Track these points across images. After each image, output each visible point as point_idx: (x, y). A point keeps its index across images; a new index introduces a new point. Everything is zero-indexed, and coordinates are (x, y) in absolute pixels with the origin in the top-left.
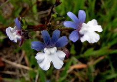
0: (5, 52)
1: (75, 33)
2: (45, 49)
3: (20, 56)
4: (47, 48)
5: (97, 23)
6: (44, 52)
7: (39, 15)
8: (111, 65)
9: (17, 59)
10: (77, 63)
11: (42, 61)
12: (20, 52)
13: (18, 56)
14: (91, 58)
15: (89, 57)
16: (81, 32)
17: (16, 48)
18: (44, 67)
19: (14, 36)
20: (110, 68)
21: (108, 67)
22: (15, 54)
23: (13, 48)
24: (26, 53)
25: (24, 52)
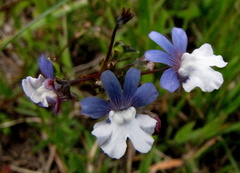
0: (15, 154)
1: (172, 75)
2: (112, 113)
3: (47, 159)
4: (115, 111)
5: (212, 51)
6: (109, 122)
7: (77, 73)
8: (229, 155)
9: (41, 165)
10: (163, 159)
11: (106, 141)
12: (46, 150)
13: (41, 158)
14: (188, 147)
15: (183, 145)
16: (182, 70)
17: (37, 143)
18: (113, 152)
19: (40, 94)
20: (228, 163)
21: (223, 160)
22: (36, 155)
23: (31, 145)
24: (57, 152)
25: (53, 150)
